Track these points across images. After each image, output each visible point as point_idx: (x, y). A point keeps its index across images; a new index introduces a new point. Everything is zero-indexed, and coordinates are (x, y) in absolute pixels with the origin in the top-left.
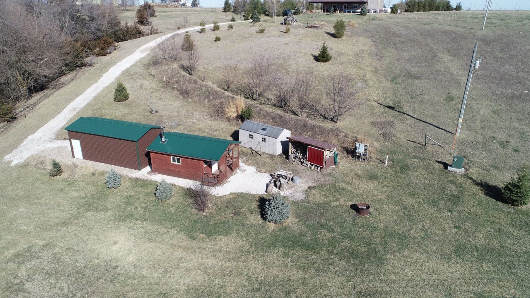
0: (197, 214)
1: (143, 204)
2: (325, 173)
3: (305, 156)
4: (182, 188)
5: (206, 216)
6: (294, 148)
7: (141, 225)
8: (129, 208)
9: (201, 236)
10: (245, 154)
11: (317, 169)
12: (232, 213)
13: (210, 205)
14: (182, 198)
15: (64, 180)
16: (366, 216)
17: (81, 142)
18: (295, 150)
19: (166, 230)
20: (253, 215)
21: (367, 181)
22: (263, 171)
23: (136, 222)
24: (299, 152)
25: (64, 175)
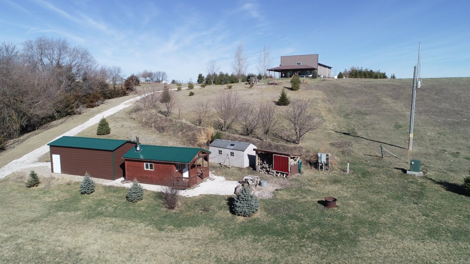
0: (167, 212)
1: (114, 205)
2: (291, 178)
3: (271, 165)
4: (154, 192)
5: (175, 213)
6: (260, 160)
7: (110, 221)
8: (99, 208)
9: (169, 227)
10: (214, 167)
11: (283, 176)
12: (201, 210)
13: (180, 204)
14: (152, 199)
15: (41, 190)
16: (334, 208)
17: (61, 156)
18: (262, 161)
19: (134, 224)
20: (222, 210)
21: (331, 184)
22: (231, 179)
23: (105, 218)
24: (265, 162)
25: (41, 186)
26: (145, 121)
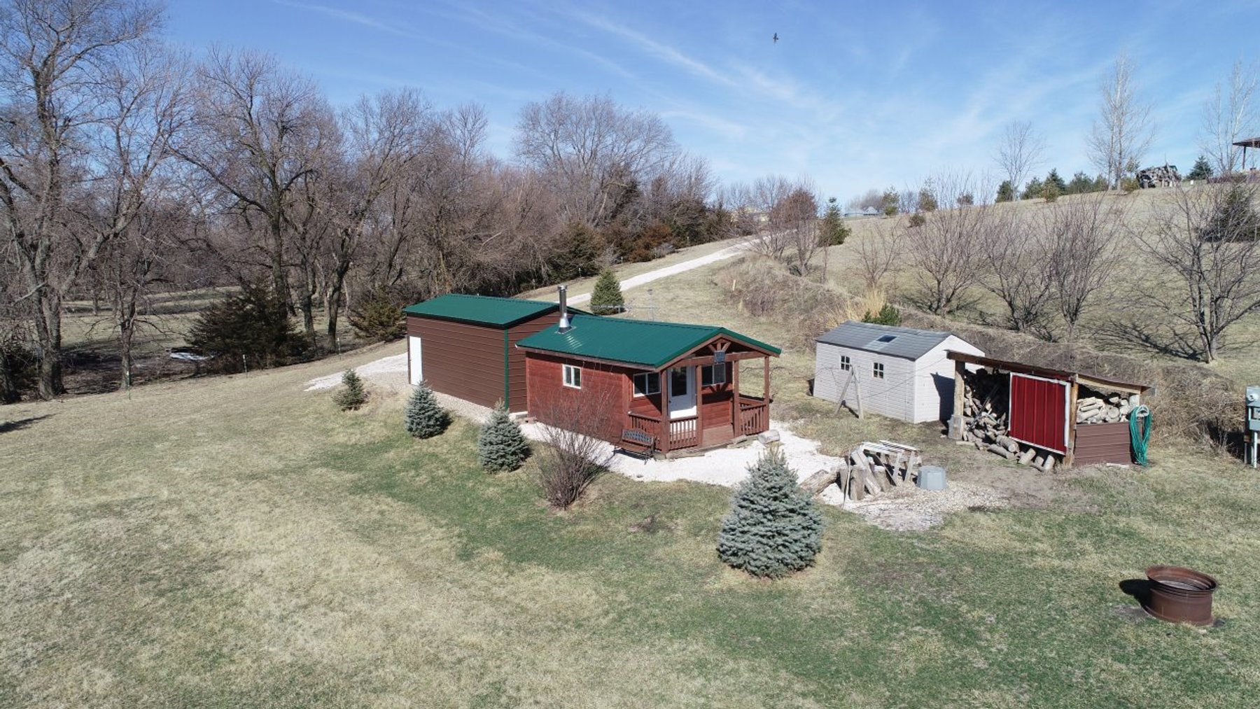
0: (544, 511)
1: (441, 471)
2: (1073, 474)
3: (1004, 417)
5: (557, 520)
7: (384, 507)
8: (402, 474)
9: (493, 555)
11: (1044, 463)
12: (638, 525)
13: (593, 496)
16: (1187, 625)
17: (422, 341)
19: (424, 528)
23: (383, 499)
24: (988, 406)
26: (736, 289)
